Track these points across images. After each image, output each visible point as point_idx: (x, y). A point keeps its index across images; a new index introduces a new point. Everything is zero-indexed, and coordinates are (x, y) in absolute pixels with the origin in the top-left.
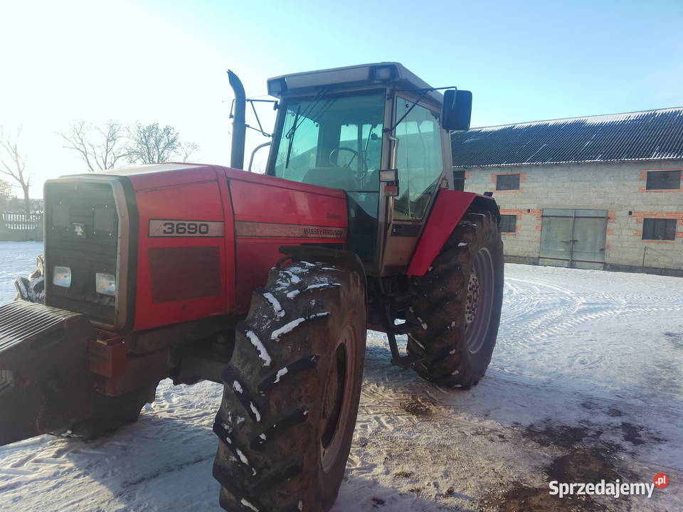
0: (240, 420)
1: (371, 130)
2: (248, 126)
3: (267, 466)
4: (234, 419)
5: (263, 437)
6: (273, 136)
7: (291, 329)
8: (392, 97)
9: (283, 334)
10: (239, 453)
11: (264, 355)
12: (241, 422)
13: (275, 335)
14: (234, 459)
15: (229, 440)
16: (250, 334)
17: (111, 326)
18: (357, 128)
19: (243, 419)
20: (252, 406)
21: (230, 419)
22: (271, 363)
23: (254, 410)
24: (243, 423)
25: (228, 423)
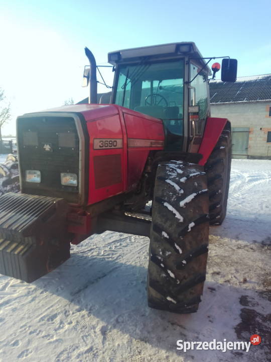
0: (168, 253)
1: (159, 84)
2: (98, 82)
3: (185, 278)
4: (164, 253)
5: (184, 262)
6: (113, 88)
7: (190, 200)
8: (188, 63)
9: (186, 203)
10: (169, 272)
11: (178, 216)
12: (168, 255)
13: (182, 204)
14: (164, 275)
15: (162, 265)
16: (166, 204)
17: (77, 204)
18: (150, 83)
19: (170, 253)
20: (176, 245)
21: (161, 253)
22: (184, 220)
23: (177, 247)
24: (169, 255)
25: (160, 256)
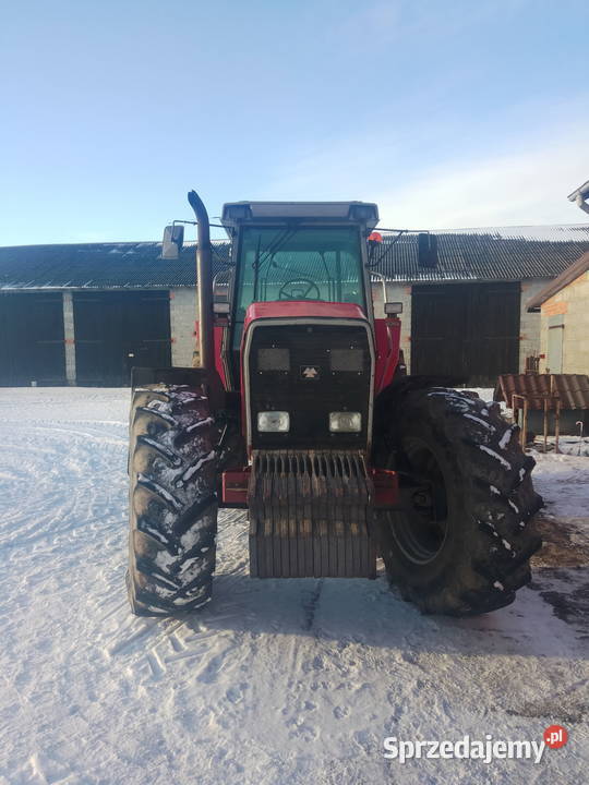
0: (500, 516)
4: (494, 517)
5: (522, 524)
9: (507, 444)
10: (504, 542)
11: (503, 462)
12: (501, 518)
13: (502, 445)
15: (495, 534)
16: (483, 448)
19: (503, 515)
20: (510, 502)
21: (490, 517)
22: (512, 466)
23: (512, 504)
24: (503, 518)
25: (490, 521)
